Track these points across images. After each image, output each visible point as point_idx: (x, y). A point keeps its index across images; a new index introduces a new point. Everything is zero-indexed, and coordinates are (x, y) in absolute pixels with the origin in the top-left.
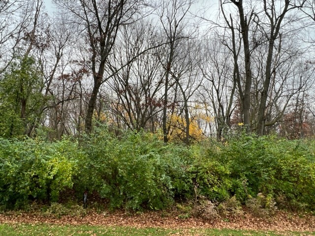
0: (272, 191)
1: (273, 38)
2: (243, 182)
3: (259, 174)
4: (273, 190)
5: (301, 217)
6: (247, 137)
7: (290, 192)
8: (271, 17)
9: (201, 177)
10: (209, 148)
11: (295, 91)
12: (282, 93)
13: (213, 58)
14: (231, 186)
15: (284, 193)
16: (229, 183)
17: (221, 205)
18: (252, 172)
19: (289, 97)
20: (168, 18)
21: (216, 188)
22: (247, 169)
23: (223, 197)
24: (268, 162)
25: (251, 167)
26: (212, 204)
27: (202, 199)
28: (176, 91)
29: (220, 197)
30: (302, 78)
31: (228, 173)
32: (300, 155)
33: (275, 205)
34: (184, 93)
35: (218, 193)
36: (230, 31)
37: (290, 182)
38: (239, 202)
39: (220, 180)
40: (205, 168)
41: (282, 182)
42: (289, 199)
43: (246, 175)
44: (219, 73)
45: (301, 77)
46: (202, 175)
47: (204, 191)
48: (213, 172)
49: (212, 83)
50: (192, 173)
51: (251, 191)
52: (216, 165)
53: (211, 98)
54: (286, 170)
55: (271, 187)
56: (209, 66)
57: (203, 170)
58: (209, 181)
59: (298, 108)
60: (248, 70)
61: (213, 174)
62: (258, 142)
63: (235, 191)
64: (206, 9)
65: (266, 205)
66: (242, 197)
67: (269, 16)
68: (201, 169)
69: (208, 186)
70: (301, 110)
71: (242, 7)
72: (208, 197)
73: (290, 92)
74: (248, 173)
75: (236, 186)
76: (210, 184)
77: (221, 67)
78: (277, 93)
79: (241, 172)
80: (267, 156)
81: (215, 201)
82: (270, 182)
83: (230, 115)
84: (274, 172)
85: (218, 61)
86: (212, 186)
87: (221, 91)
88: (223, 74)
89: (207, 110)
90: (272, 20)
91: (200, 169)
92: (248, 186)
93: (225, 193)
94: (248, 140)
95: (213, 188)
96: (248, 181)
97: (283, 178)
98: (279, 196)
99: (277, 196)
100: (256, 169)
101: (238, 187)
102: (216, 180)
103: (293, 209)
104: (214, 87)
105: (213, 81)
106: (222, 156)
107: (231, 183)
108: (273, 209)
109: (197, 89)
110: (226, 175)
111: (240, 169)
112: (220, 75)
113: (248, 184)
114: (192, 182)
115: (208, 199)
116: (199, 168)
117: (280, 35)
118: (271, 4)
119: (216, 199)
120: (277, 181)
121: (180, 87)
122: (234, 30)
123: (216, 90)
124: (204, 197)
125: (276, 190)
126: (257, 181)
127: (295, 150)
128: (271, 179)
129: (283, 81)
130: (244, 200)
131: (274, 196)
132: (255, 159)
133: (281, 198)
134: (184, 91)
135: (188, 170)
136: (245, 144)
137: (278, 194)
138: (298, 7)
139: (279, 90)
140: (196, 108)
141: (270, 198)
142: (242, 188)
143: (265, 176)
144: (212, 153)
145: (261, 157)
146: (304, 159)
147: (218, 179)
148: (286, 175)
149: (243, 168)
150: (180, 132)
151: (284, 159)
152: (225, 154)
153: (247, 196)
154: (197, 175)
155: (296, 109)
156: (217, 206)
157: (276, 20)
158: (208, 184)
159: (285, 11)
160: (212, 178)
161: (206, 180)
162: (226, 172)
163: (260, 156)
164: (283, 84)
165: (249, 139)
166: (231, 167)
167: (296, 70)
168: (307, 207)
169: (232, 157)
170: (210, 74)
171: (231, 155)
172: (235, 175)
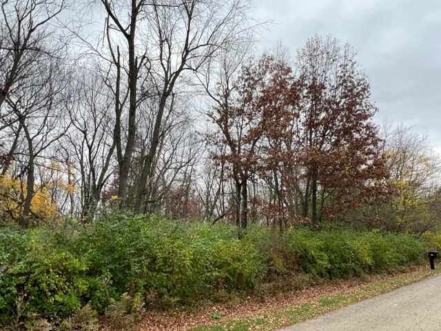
0: (143, 288)
1: (166, 94)
2: (104, 281)
3: (129, 267)
4: (144, 286)
5: (171, 316)
6: (120, 216)
7: (163, 287)
8: (166, 70)
9: (35, 281)
10: (59, 232)
11: (183, 164)
12: (171, 164)
13: (90, 99)
14: (86, 289)
15: (156, 288)
16: (82, 285)
17: (65, 322)
18: (120, 264)
19: (177, 170)
20: (17, 11)
21: (61, 296)
22: (114, 261)
23: (71, 309)
24: (141, 250)
25: (119, 258)
26: (49, 324)
27: (30, 319)
28: (17, 136)
29: (64, 310)
30: (192, 151)
31: (84, 269)
32: (178, 239)
33: (144, 307)
34: (30, 141)
35: (62, 304)
36: (114, 68)
37: (164, 273)
38: (95, 312)
39: (70, 281)
40: (46, 265)
41: (155, 274)
42: (161, 295)
43: (111, 270)
44: (95, 122)
45: (190, 150)
46: (39, 276)
47: (38, 305)
48: (60, 270)
49: (83, 135)
50: (19, 274)
51: (114, 292)
52: (66, 259)
53: (80, 156)
54: (162, 258)
55: (141, 282)
56: (83, 110)
57: (42, 268)
58: (49, 285)
59: (185, 184)
60: (132, 126)
61: (59, 274)
62: (133, 223)
63: (91, 296)
64: (83, 24)
65: (133, 309)
66: (100, 303)
67: (164, 68)
68: (39, 266)
69: (46, 295)
70: (188, 187)
71: (133, 43)
72: (44, 314)
73: (179, 165)
74: (114, 267)
75: (93, 289)
76: (50, 291)
77: (100, 116)
78: (166, 164)
79: (105, 266)
80: (142, 240)
81: (55, 319)
82: (141, 276)
83: (103, 184)
84: (146, 262)
85: (97, 105)
86: (54, 292)
87: (96, 149)
88: (101, 125)
89: (70, 174)
90: (166, 73)
91: (36, 267)
92: (112, 286)
93: (74, 301)
94: (120, 219)
95: (56, 296)
96: (112, 279)
97: (157, 268)
98: (150, 293)
99: (147, 293)
100: (125, 259)
101: (96, 289)
102: (61, 283)
103: (164, 308)
104: (85, 141)
105: (84, 132)
106: (79, 244)
107: (86, 284)
108: (140, 313)
109: (57, 139)
110: (81, 272)
111: (103, 262)
112: (97, 125)
113: (111, 282)
114: (15, 291)
115: (43, 317)
116: (35, 265)
117: (173, 94)
118: (168, 56)
119: (58, 315)
120: (150, 274)
121: (26, 130)
122: (121, 69)
123: (88, 146)
124: (34, 314)
125: (147, 285)
126: (125, 276)
127: (173, 232)
128: (143, 271)
129: (174, 150)
130: (104, 308)
131: (145, 295)
132: (126, 246)
133: (152, 296)
134: (31, 136)
135: (11, 271)
136: (115, 225)
137: (149, 291)
138: (194, 70)
139: (168, 161)
140: (51, 168)
141: (138, 298)
142: (102, 290)
143: (135, 268)
144: (63, 240)
145: (134, 243)
146: (181, 242)
147: (66, 281)
148: (161, 264)
149: (107, 259)
150: (13, 205)
151: (160, 244)
152: (83, 240)
153: (108, 301)
154: (28, 278)
155: (183, 185)
156: (57, 325)
157: (171, 75)
158: (47, 290)
159: (181, 69)
160: (55, 279)
161: (44, 285)
162: (80, 269)
163: (133, 241)
164: (173, 153)
165: (123, 218)
166: (91, 260)
167: (187, 140)
168: (178, 301)
169: (95, 244)
170: (81, 121)
171: (94, 242)
172: (93, 272)
